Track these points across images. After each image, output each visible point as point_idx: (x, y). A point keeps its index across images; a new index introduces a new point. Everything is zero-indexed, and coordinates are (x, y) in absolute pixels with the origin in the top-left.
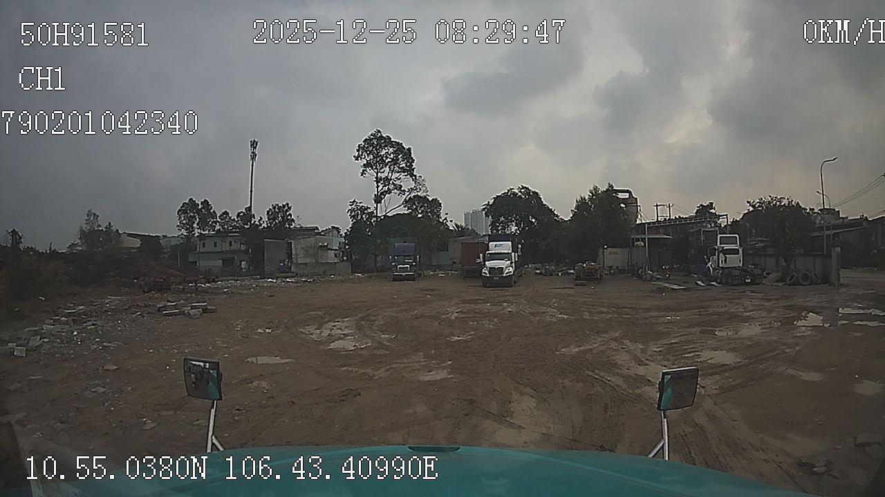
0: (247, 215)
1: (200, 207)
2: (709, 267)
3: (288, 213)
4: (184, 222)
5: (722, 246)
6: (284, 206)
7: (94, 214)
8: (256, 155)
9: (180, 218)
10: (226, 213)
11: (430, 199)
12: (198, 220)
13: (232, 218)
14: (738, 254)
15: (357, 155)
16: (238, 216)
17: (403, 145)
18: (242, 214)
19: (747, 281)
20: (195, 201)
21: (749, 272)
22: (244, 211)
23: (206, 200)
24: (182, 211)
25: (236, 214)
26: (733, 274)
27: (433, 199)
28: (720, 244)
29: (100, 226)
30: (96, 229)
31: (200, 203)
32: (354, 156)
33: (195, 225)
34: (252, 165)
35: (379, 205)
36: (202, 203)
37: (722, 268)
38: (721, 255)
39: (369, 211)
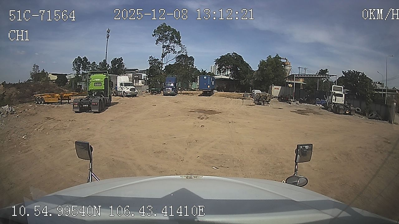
0: (104, 63)
1: (83, 60)
2: (326, 102)
3: (121, 62)
4: (76, 67)
5: (335, 91)
6: (119, 59)
7: (37, 66)
8: (109, 36)
9: (74, 65)
10: (94, 62)
11: (189, 57)
12: (82, 66)
13: (97, 65)
14: (342, 97)
15: (153, 34)
16: (100, 63)
17: (176, 30)
18: (102, 63)
19: (347, 112)
20: (80, 58)
21: (348, 108)
22: (103, 61)
23: (85, 57)
24: (75, 62)
25: (99, 63)
26: (340, 108)
27: (190, 57)
28: (333, 90)
29: (39, 71)
30: (38, 72)
31: (82, 58)
32: (152, 35)
33: (81, 68)
34: (107, 40)
35: (163, 58)
36: (83, 58)
37: (334, 103)
38: (334, 96)
39: (159, 61)
